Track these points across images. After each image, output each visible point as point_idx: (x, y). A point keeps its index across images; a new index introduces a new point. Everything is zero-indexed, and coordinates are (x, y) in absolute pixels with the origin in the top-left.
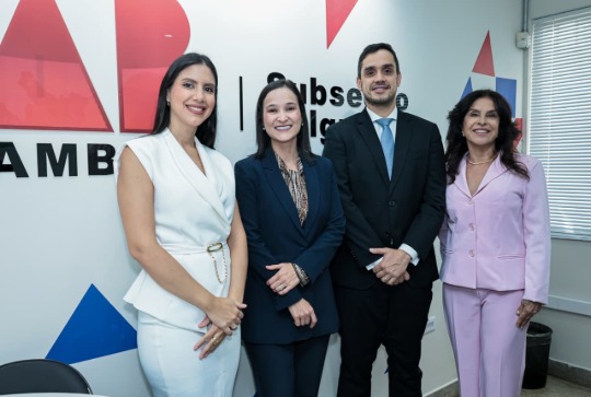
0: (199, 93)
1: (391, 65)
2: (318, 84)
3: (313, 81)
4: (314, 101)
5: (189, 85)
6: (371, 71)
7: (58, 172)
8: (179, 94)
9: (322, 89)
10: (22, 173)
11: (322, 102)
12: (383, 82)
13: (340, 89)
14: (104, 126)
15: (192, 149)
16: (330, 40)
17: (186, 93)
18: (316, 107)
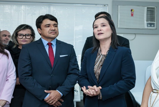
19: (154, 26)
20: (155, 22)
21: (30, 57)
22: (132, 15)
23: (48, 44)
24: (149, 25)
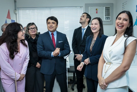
19: (109, 19)
20: (110, 17)
21: (43, 42)
22: (97, 13)
23: (51, 34)
24: (107, 19)
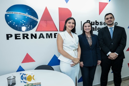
0: (71, 24)
1: (112, 17)
2: (97, 22)
3: (96, 21)
4: (96, 24)
5: (69, 23)
6: (107, 19)
7: (49, 37)
8: (68, 25)
9: (98, 23)
10: (44, 38)
11: (98, 25)
12: (110, 21)
13: (102, 22)
14: (57, 30)
15: (70, 34)
16: (100, 14)
17: (69, 24)
18: (97, 26)
